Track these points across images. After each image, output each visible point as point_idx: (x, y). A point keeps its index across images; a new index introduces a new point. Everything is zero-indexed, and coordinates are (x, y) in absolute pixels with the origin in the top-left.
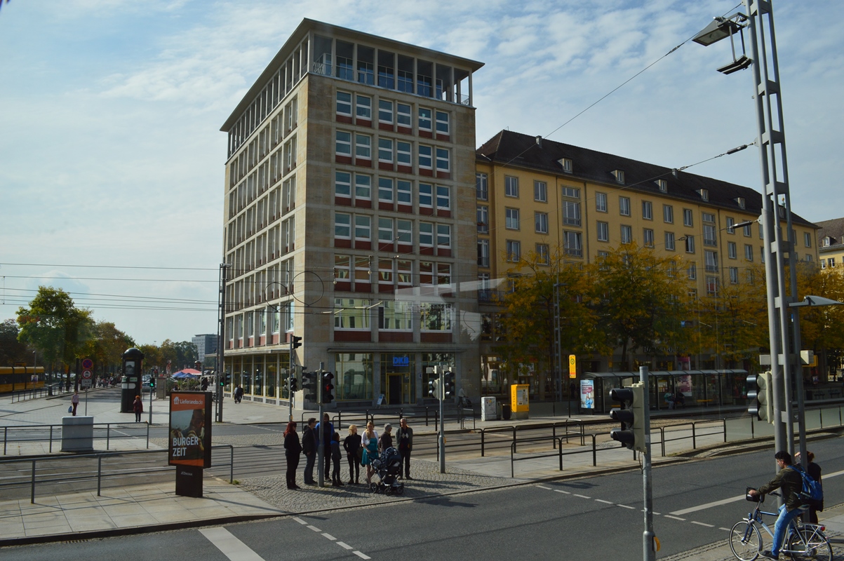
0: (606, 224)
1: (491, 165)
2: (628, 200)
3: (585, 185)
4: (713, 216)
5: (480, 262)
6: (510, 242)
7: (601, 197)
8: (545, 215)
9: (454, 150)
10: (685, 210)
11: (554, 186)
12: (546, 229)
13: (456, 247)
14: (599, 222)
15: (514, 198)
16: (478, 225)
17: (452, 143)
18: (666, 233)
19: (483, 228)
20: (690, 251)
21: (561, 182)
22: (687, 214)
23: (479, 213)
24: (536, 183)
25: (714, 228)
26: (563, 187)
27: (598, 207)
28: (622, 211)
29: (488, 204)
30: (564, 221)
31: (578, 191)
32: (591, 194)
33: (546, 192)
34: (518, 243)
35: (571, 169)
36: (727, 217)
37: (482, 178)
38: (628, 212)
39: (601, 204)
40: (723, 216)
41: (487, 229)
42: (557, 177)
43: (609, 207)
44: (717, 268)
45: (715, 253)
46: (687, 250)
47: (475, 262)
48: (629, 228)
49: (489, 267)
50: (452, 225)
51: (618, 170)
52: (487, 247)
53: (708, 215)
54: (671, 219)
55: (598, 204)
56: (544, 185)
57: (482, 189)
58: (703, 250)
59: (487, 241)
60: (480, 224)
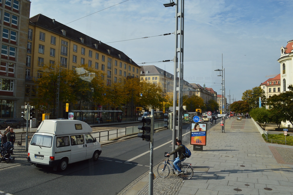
0: (76, 56)
1: (35, 27)
2: (84, 49)
3: (70, 41)
4: (111, 59)
5: (27, 65)
6: (40, 58)
7: (75, 46)
8: (54, 50)
9: (20, 17)
10: (103, 56)
11: (58, 39)
12: (54, 55)
13: (17, 57)
14: (74, 55)
15: (43, 41)
16: (27, 50)
17: (20, 14)
18: (96, 63)
19: (29, 51)
20: (103, 70)
21: (61, 38)
22: (103, 57)
23: (28, 45)
24: (52, 37)
25: (111, 63)
26: (62, 40)
27: (74, 50)
28: (82, 53)
29: (32, 42)
30: (61, 53)
31: (67, 43)
32: (72, 44)
33: (56, 41)
34: (43, 59)
35: (65, 34)
36: (115, 60)
37: (30, 31)
38: (84, 53)
39: (75, 49)
40: (114, 60)
41: (30, 52)
42: (60, 36)
43: (78, 50)
44: (110, 77)
45: (111, 72)
46: (102, 69)
47: (25, 64)
48: (84, 59)
49: (30, 67)
50: (16, 48)
51: (82, 38)
52: (30, 59)
53: (109, 58)
54: (98, 58)
55: (74, 49)
56: (55, 38)
57: (30, 35)
58: (107, 70)
59: (30, 56)
60: (28, 49)
